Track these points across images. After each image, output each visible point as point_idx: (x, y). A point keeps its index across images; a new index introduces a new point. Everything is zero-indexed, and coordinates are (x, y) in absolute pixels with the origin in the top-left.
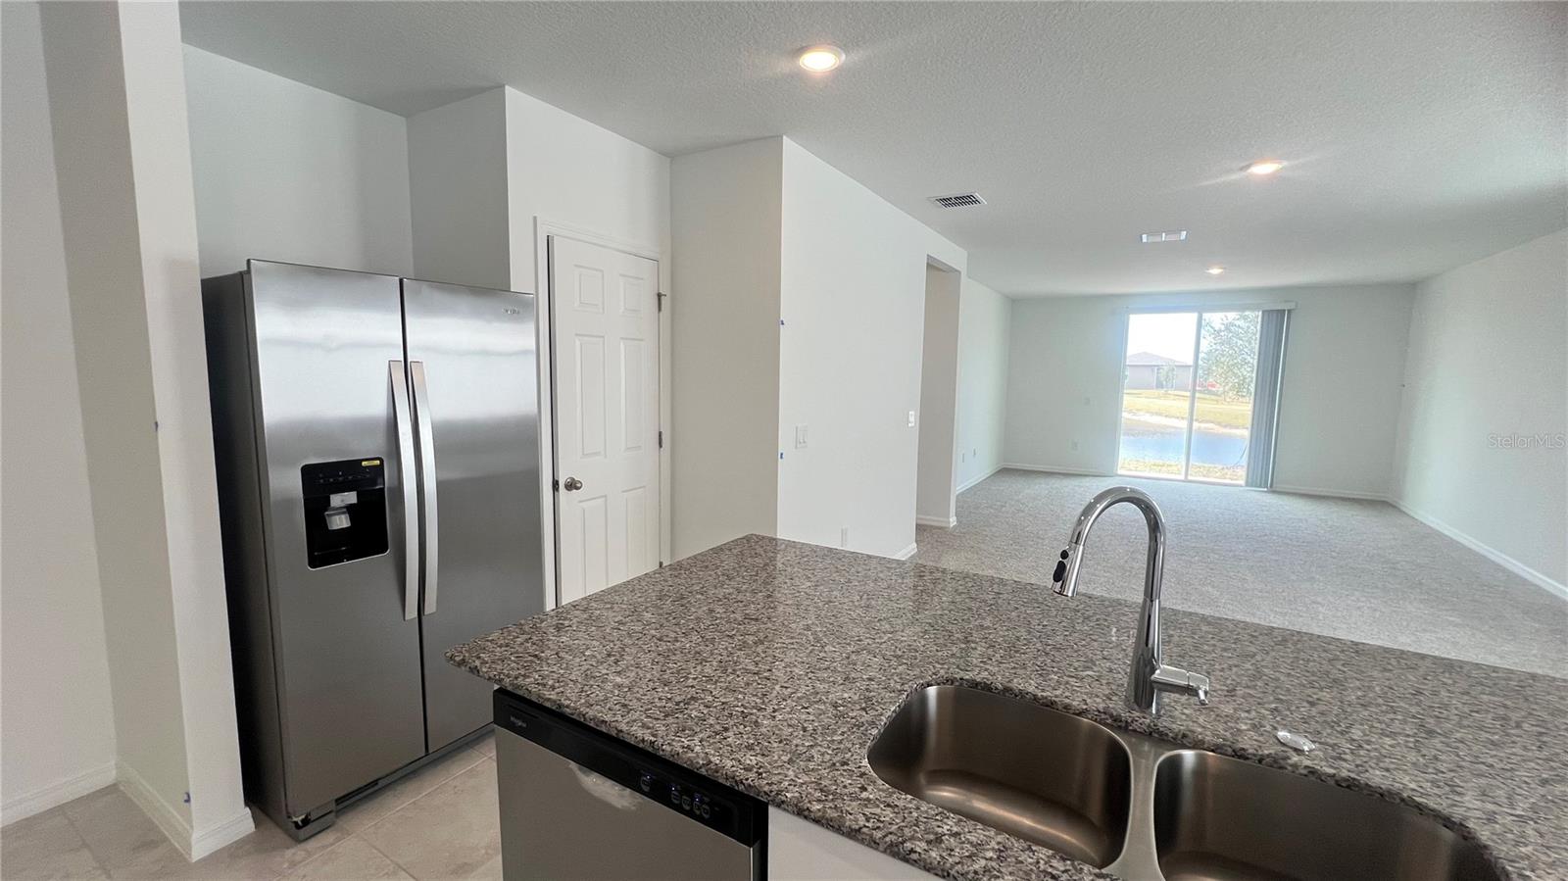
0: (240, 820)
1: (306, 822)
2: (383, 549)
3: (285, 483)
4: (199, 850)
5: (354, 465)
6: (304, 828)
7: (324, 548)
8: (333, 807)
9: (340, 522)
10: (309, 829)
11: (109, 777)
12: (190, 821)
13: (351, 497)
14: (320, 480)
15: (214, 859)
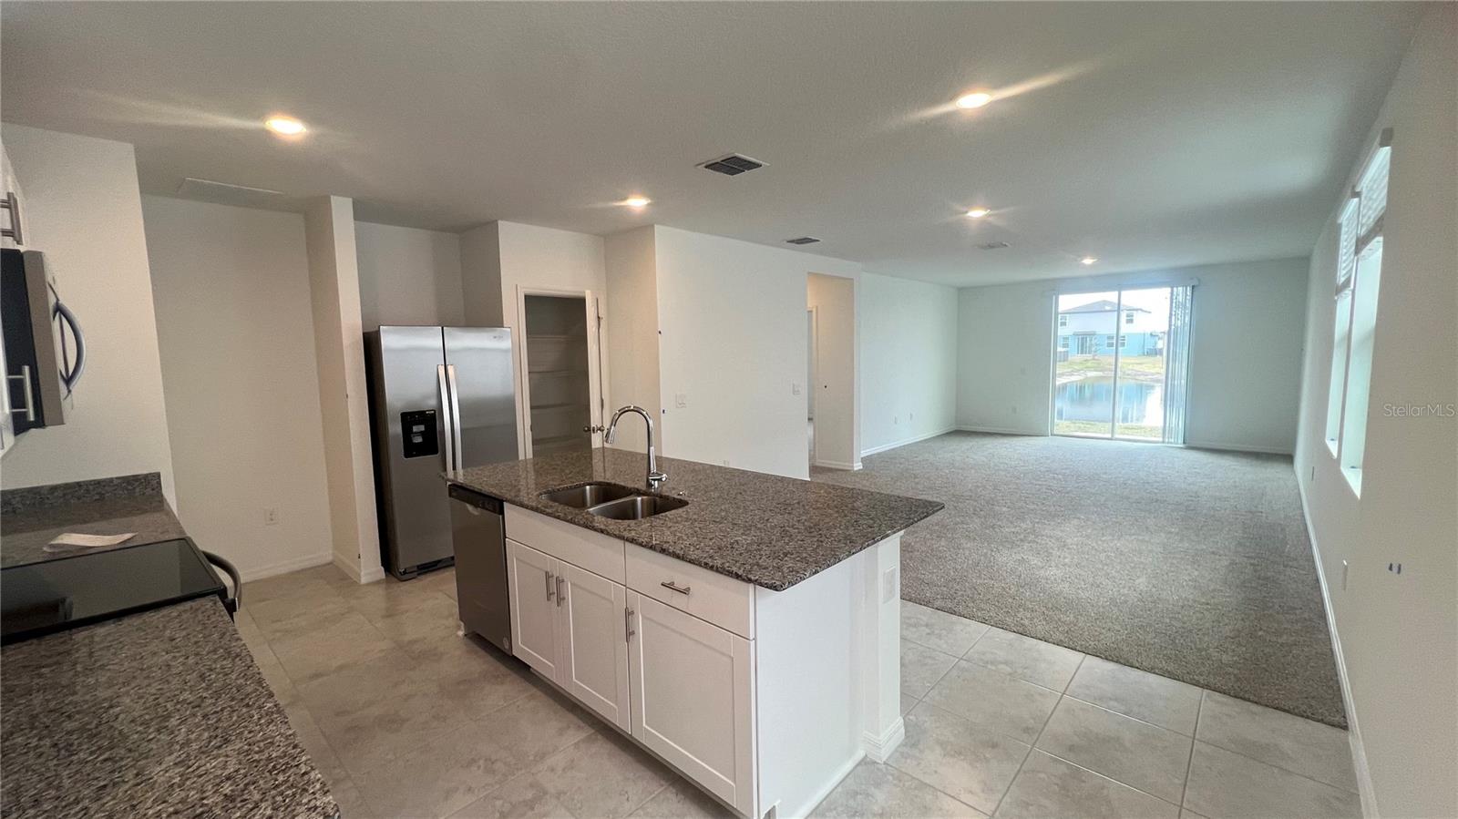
0: (379, 572)
1: (405, 573)
2: (436, 452)
3: (395, 428)
4: (364, 580)
5: (422, 413)
6: (405, 576)
7: (411, 450)
8: (416, 569)
9: (418, 440)
10: (407, 576)
11: (330, 558)
12: (359, 567)
13: (422, 428)
14: (409, 418)
15: (368, 584)
